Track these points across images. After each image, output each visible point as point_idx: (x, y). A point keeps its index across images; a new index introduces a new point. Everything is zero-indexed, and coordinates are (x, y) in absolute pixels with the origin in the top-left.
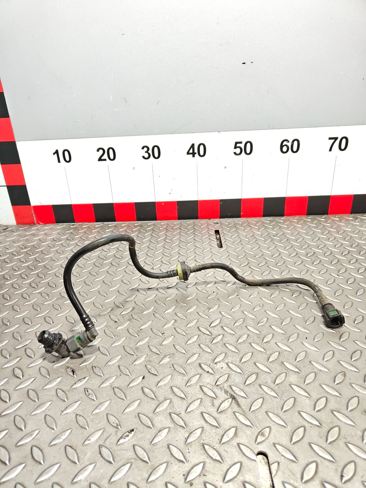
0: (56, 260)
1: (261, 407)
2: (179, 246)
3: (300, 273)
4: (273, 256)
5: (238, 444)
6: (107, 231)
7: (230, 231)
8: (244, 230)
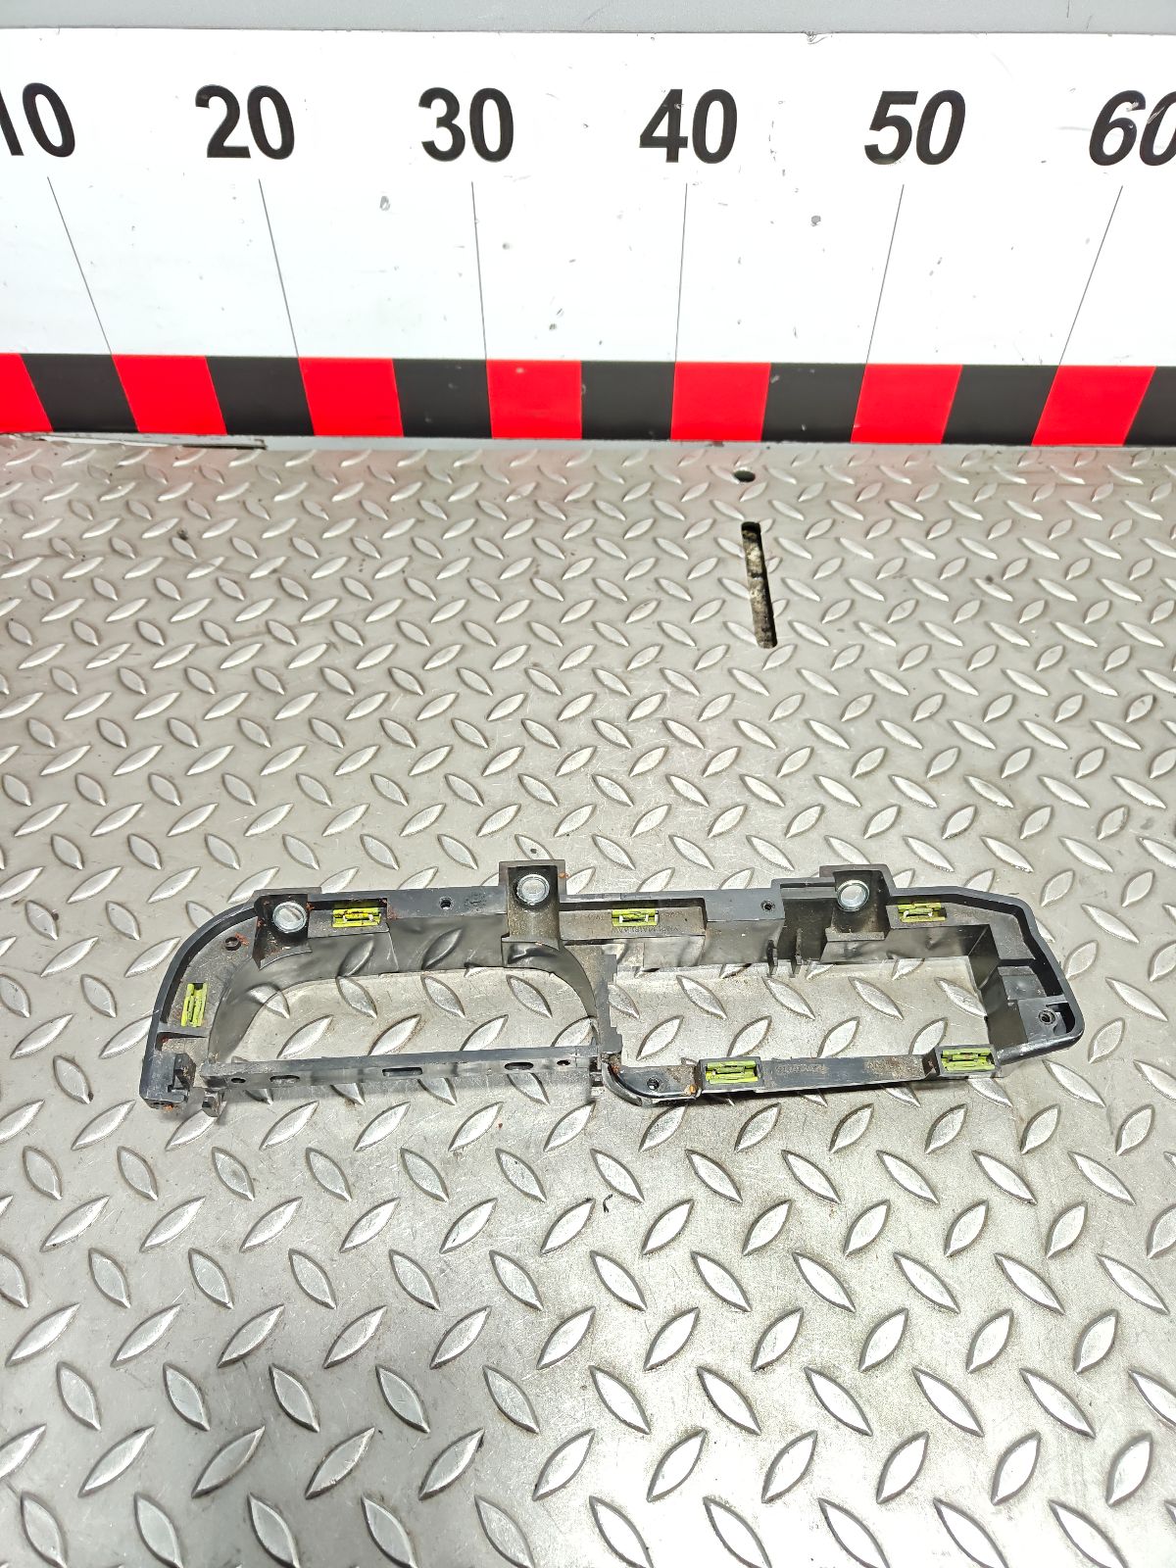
6: (278, 498)
7: (807, 534)
8: (867, 534)
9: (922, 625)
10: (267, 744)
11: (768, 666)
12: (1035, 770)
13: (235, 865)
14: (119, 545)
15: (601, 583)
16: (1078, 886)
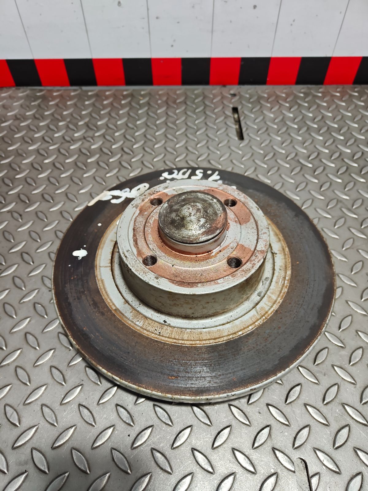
0: (24, 155)
1: (298, 397)
2: (186, 135)
3: (343, 187)
4: (309, 157)
5: (274, 449)
6: (87, 103)
7: (252, 110)
8: (271, 109)
9: (289, 134)
10: (85, 168)
11: (241, 145)
12: (325, 172)
13: (76, 201)
14: (37, 116)
15: (189, 124)
16: (339, 203)
